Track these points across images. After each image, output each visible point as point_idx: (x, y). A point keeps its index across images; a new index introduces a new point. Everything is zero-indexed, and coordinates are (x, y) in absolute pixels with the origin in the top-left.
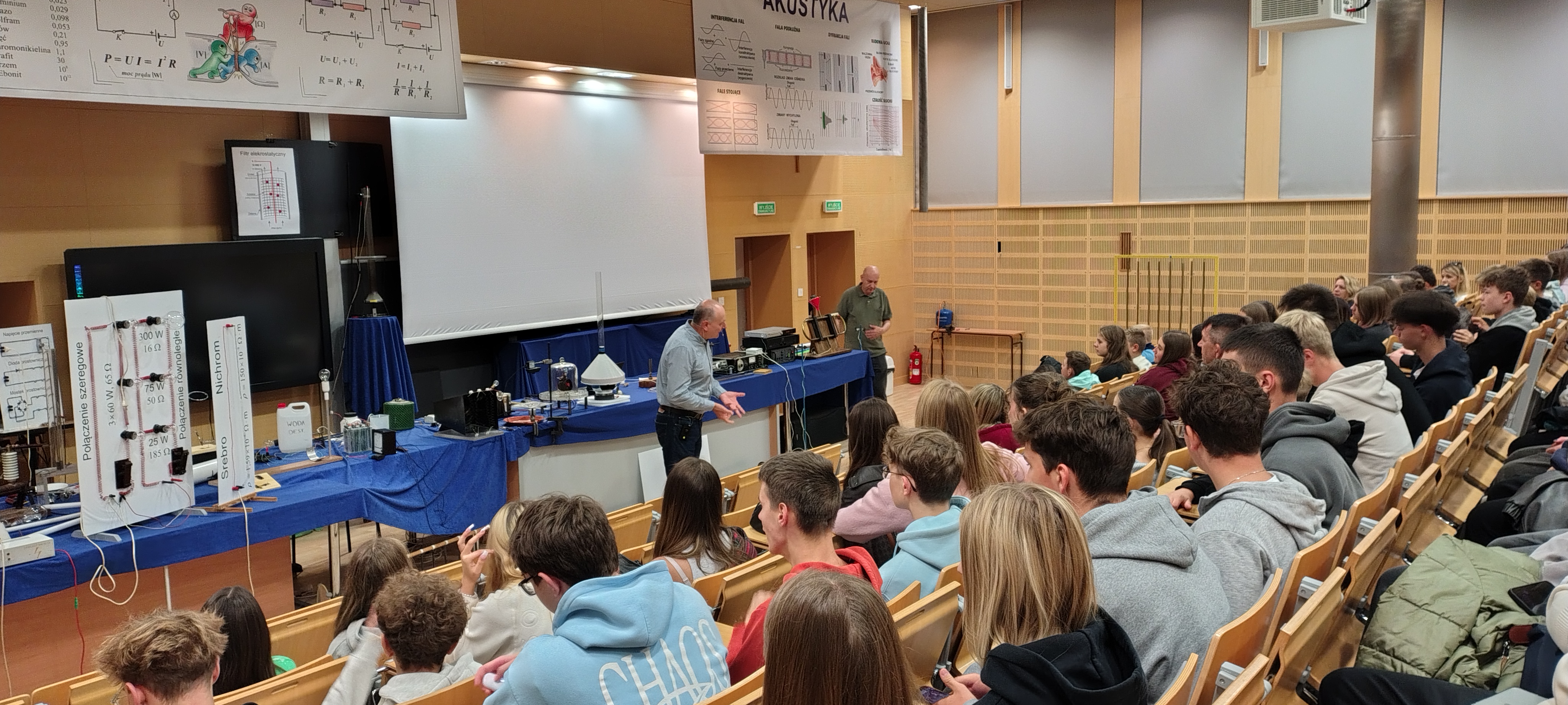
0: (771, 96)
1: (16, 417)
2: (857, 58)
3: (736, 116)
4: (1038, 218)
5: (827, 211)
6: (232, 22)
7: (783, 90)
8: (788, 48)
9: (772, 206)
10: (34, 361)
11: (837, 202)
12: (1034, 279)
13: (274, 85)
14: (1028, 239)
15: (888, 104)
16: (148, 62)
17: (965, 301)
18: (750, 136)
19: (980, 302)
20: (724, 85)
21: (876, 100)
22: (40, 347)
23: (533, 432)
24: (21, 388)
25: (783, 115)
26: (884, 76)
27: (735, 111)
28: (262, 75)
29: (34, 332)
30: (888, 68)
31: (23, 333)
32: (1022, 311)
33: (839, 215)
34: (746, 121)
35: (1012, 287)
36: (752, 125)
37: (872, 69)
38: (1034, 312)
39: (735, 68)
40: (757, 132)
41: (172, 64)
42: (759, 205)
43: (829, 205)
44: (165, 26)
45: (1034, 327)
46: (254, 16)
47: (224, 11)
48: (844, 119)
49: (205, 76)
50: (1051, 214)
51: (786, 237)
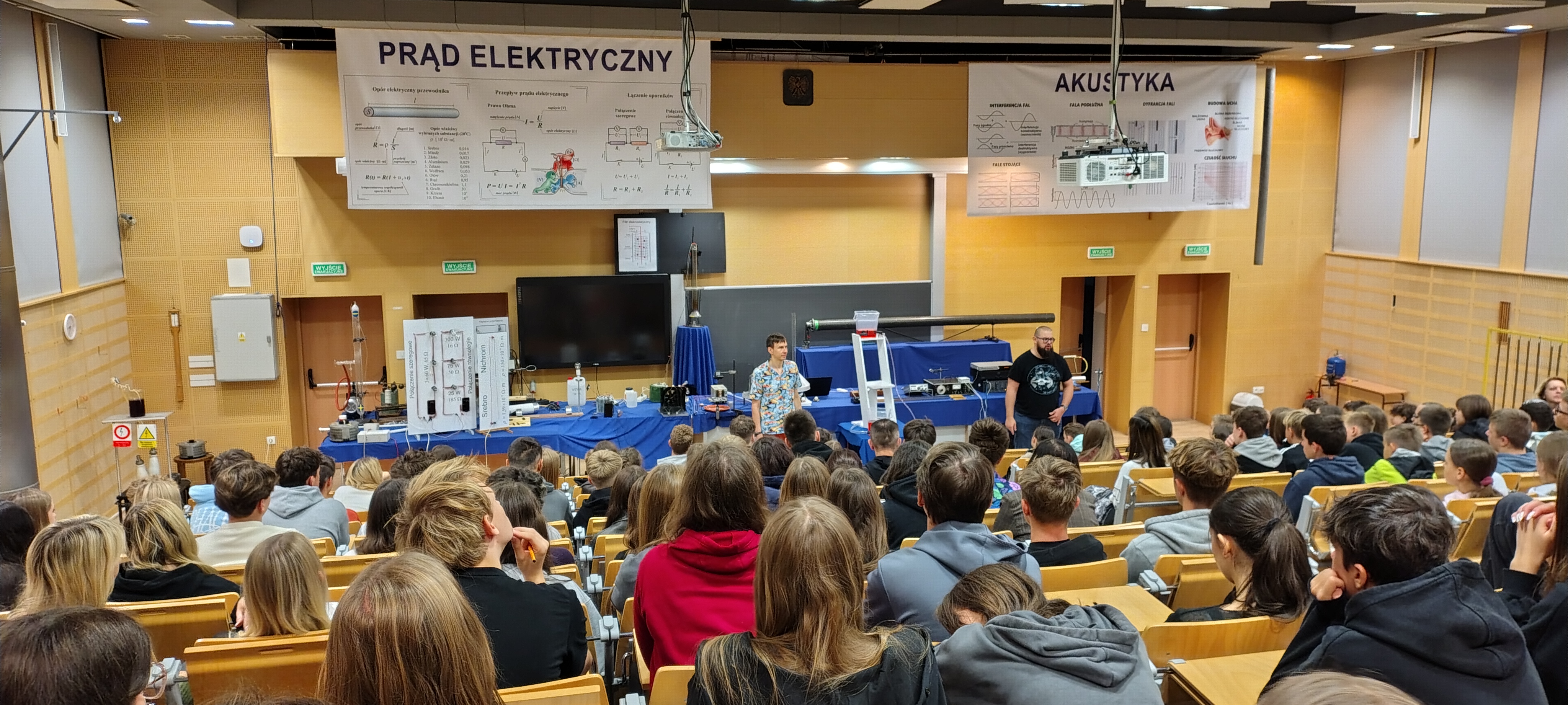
2: (1184, 122)
3: (1014, 184)
4: (1428, 275)
5: (1189, 255)
6: (559, 160)
8: (1086, 122)
9: (1109, 251)
11: (1202, 247)
13: (585, 194)
14: (1419, 296)
15: (1230, 161)
16: (511, 186)
18: (1030, 199)
20: (1003, 160)
21: (1212, 158)
23: (716, 417)
26: (1224, 134)
27: (1014, 180)
28: (578, 189)
30: (1231, 127)
33: (1209, 258)
34: (1025, 188)
36: (1034, 190)
37: (1207, 130)
39: (1015, 144)
40: (1038, 196)
41: (524, 186)
42: (1092, 250)
43: (1190, 249)
44: (520, 166)
46: (572, 155)
47: (554, 154)
49: (543, 192)
50: (1441, 273)
51: (1132, 278)
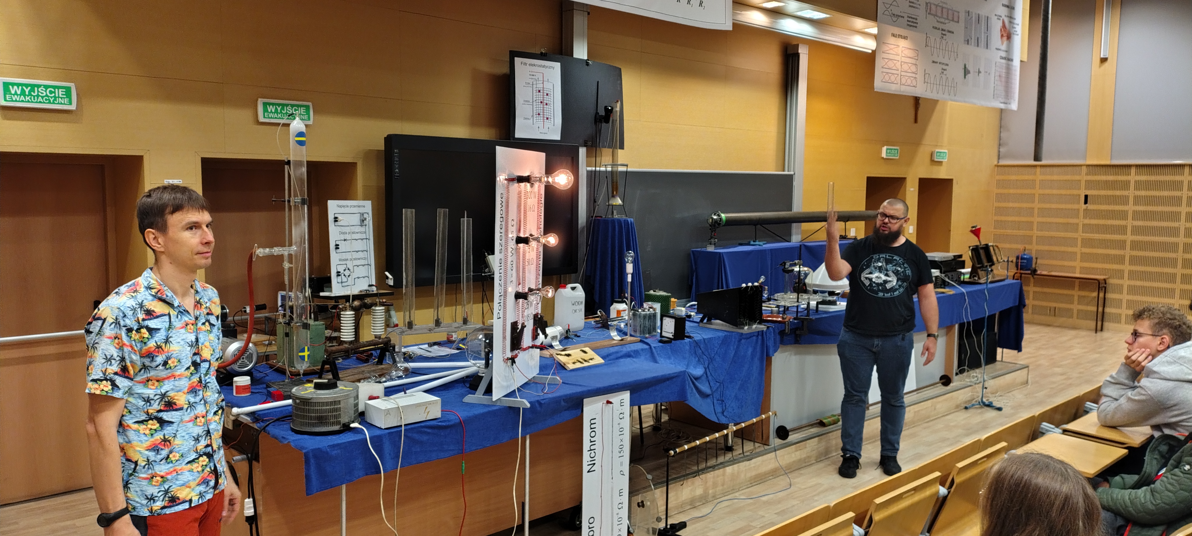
0: (929, 45)
1: (342, 282)
2: (991, 19)
3: (904, 59)
4: (1129, 174)
5: (936, 160)
7: (938, 40)
9: (896, 151)
10: (357, 233)
11: (944, 152)
12: (1122, 230)
14: (1118, 193)
15: (1010, 63)
17: (1046, 248)
18: (912, 78)
19: (1063, 249)
20: (897, 31)
21: (1002, 58)
22: (363, 221)
23: (785, 330)
24: (348, 256)
25: (936, 62)
26: (1009, 37)
27: (903, 55)
29: (359, 206)
30: (1012, 31)
31: (351, 206)
32: (1107, 259)
33: (943, 163)
34: (910, 65)
35: (1097, 236)
36: (913, 69)
37: (1001, 30)
38: (1120, 260)
39: (905, 15)
40: (917, 76)
42: (887, 149)
43: (937, 154)
45: (1120, 274)
48: (979, 72)
50: (1145, 170)
51: (904, 179)
